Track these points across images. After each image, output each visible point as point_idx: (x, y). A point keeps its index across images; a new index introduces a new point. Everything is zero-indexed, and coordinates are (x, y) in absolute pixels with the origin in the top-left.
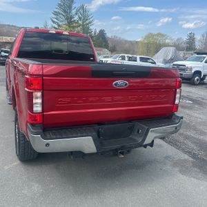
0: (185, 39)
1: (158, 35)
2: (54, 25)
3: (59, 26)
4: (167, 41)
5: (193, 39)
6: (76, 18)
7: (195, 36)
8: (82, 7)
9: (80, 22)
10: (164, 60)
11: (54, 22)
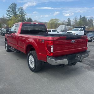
0: (66, 21)
1: (55, 19)
2: (8, 16)
3: (10, 17)
4: (59, 22)
5: (70, 21)
6: (18, 13)
7: (71, 20)
8: (21, 8)
9: (20, 15)
10: (61, 30)
11: (8, 15)
